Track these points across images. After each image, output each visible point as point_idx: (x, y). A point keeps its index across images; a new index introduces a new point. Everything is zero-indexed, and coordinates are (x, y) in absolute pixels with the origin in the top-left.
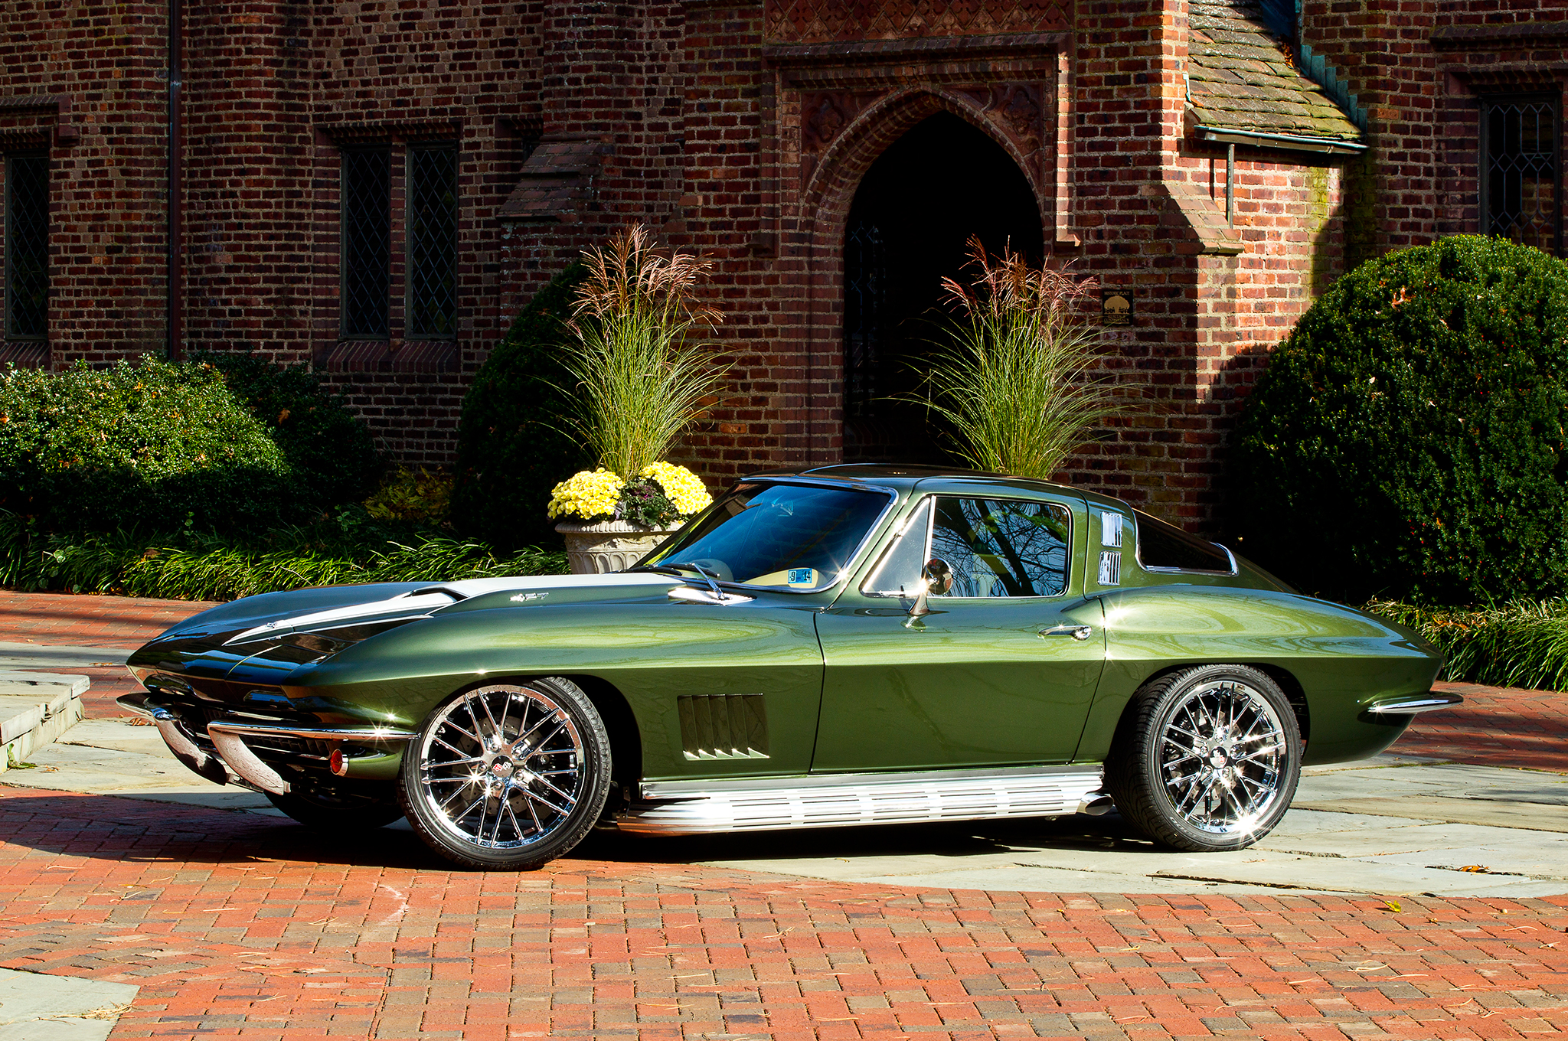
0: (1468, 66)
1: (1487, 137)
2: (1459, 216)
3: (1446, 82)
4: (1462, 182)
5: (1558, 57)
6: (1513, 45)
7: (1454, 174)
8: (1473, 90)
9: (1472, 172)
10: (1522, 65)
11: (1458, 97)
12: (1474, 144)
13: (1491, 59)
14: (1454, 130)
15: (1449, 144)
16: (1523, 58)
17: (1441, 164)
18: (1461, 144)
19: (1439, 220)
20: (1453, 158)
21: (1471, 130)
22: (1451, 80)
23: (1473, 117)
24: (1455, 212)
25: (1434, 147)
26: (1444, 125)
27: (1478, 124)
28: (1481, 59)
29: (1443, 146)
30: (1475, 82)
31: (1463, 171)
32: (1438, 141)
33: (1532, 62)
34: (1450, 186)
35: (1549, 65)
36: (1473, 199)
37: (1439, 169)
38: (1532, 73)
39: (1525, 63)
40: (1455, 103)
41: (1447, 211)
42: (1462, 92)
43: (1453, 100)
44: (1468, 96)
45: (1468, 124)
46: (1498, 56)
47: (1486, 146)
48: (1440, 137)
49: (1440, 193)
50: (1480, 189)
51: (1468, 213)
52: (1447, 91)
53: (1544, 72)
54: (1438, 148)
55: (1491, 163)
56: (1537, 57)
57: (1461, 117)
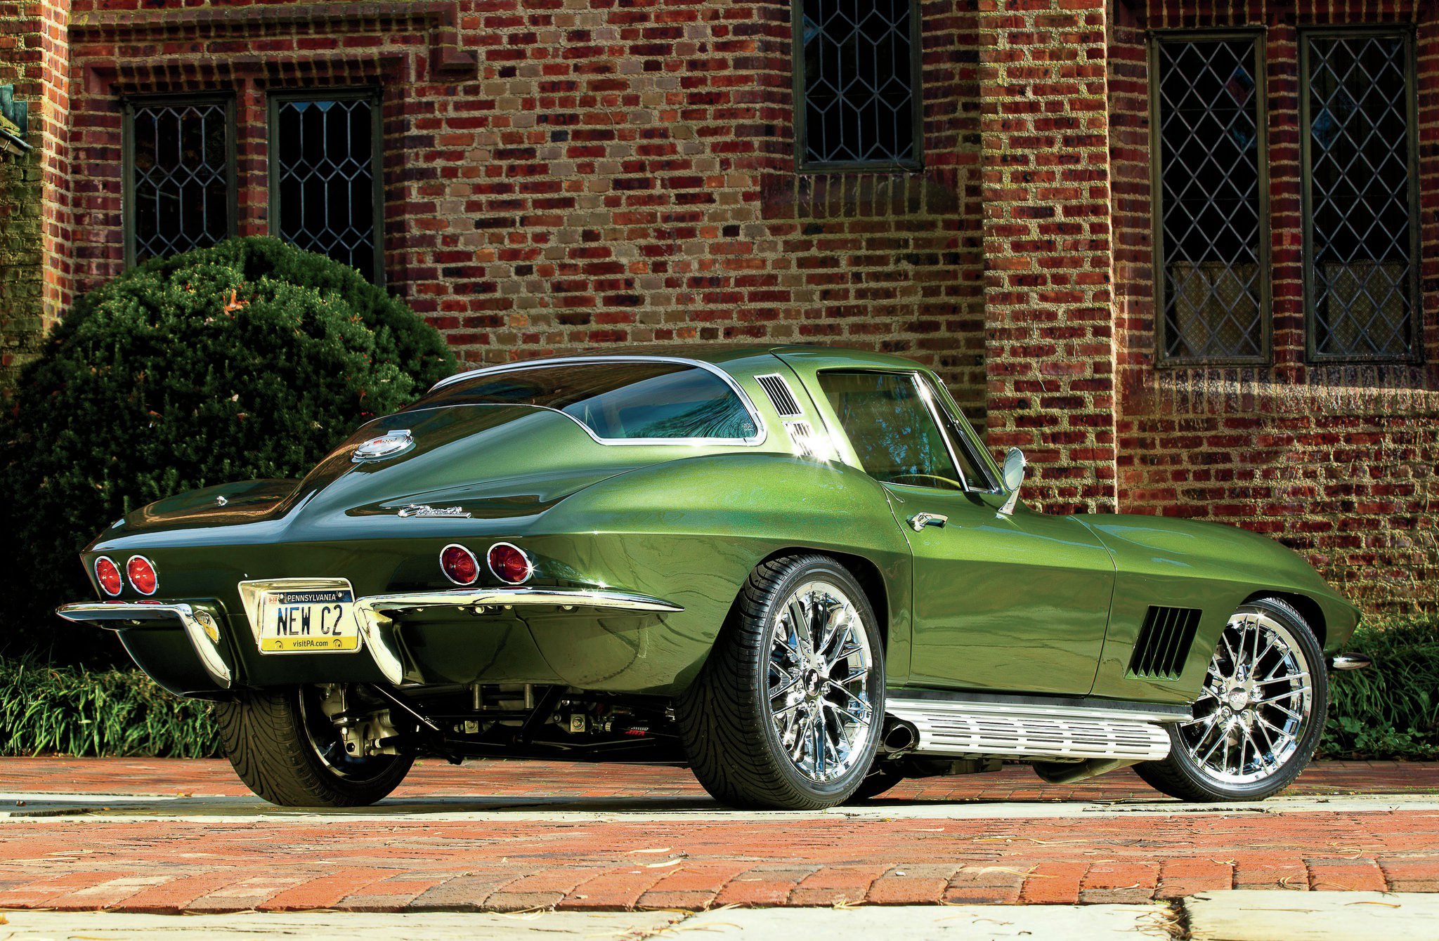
0: (118, 60)
1: (132, 145)
2: (102, 239)
3: (86, 79)
4: (105, 200)
5: (245, 48)
6: (182, 34)
7: (96, 189)
8: (115, 90)
9: (115, 188)
10: (195, 58)
11: (99, 97)
12: (117, 155)
13: (150, 51)
14: (96, 137)
15: (90, 152)
16: (195, 49)
17: (79, 177)
18: (103, 154)
19: (78, 244)
20: (94, 170)
21: (113, 138)
22: (93, 77)
23: (115, 122)
24: (97, 235)
25: (71, 155)
26: (84, 130)
27: (120, 131)
28: (135, 52)
29: (82, 155)
30: (122, 80)
31: (106, 185)
32: (76, 150)
33: (207, 55)
34: (91, 203)
35: (230, 58)
36: (116, 221)
37: (77, 183)
38: (207, 69)
39: (199, 55)
40: (95, 104)
41: (89, 233)
42: (103, 92)
43: (94, 101)
44: (109, 97)
45: (110, 130)
46: (160, 47)
47: (132, 157)
48: (78, 145)
49: (80, 211)
50: (125, 207)
51: (112, 237)
52: (87, 90)
53: (223, 68)
54: (76, 158)
55: (138, 177)
56: (214, 48)
57: (102, 121)
